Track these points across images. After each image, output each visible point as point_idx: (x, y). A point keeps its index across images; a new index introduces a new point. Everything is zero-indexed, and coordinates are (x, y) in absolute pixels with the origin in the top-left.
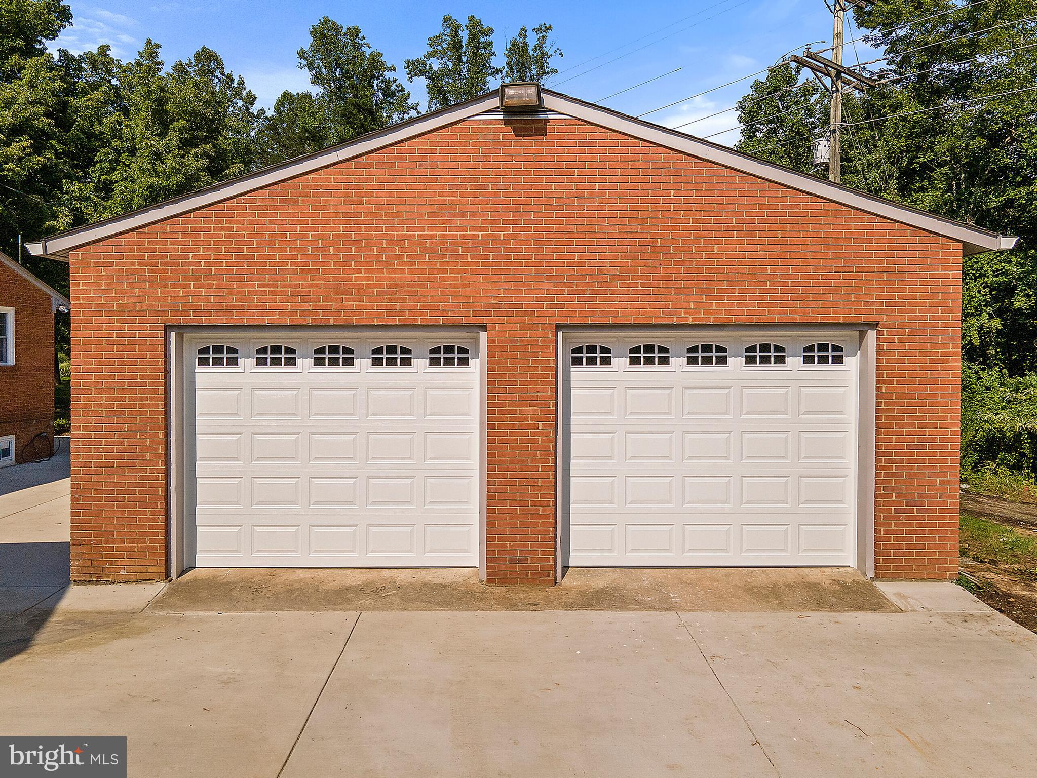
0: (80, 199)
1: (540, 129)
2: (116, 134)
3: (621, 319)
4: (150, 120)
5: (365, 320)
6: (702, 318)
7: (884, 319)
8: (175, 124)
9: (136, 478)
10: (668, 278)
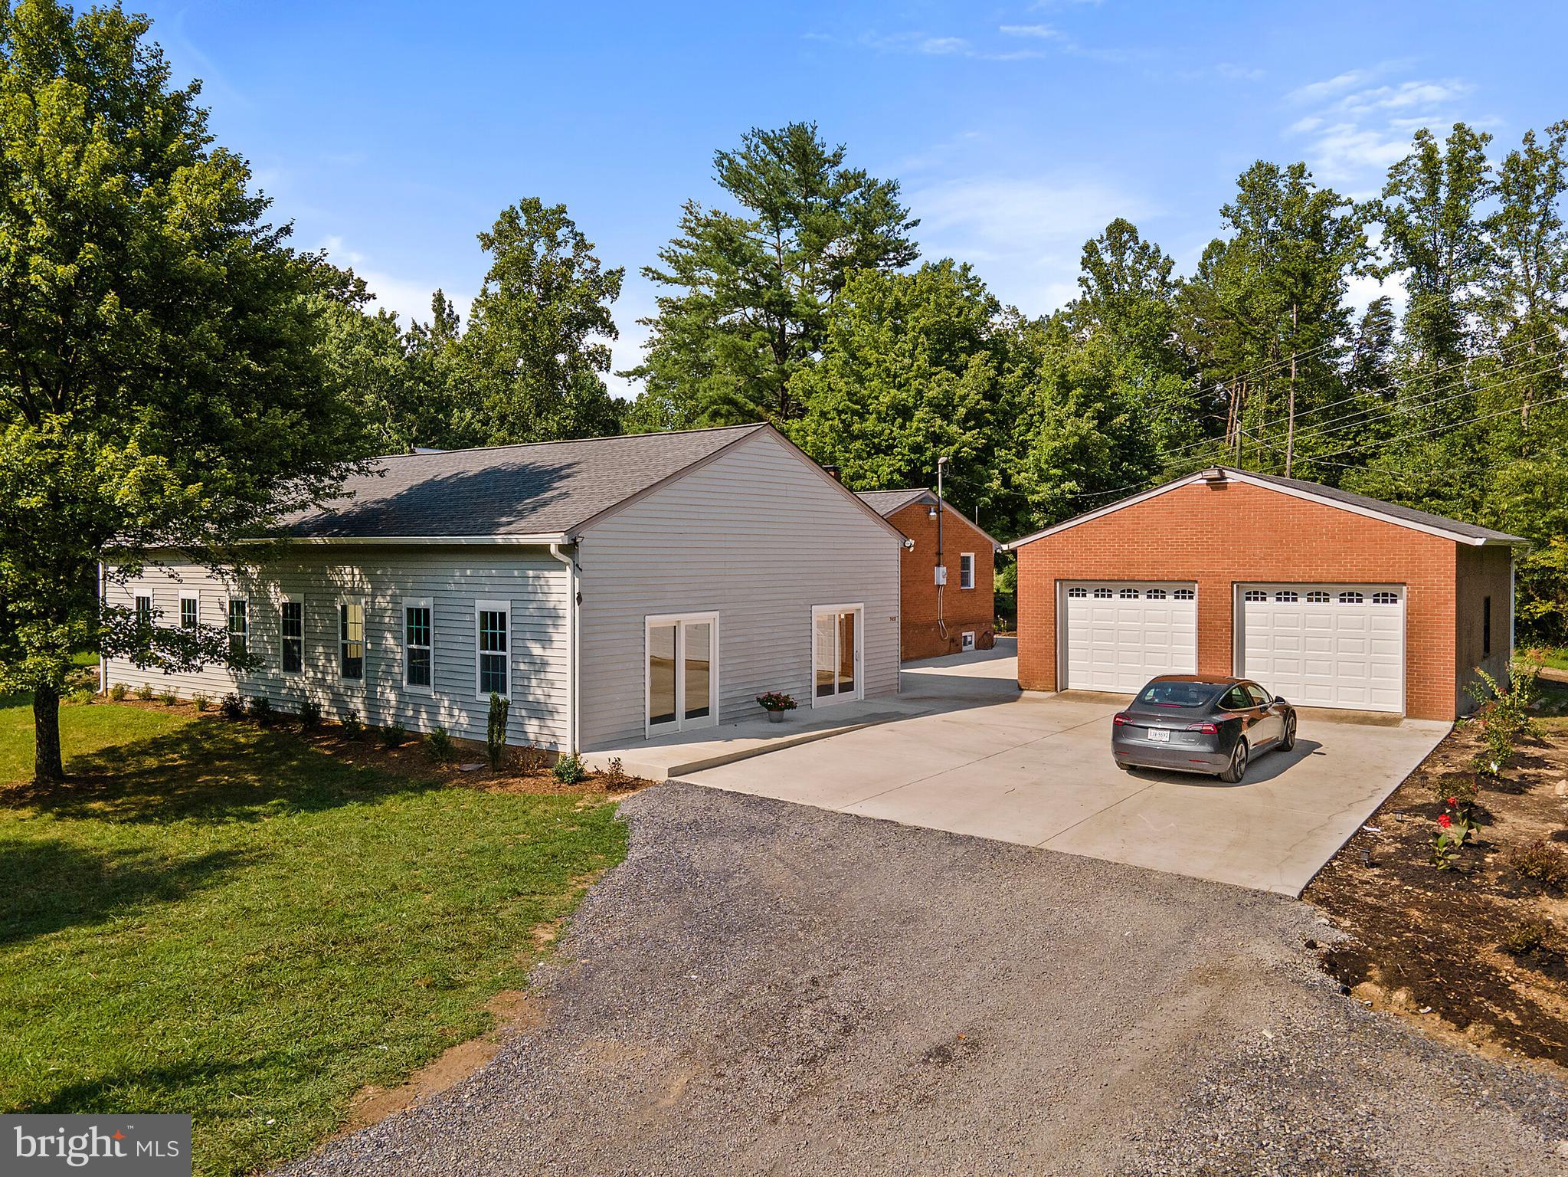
0: (1005, 462)
1: (1224, 487)
2: (1031, 403)
3: (1264, 579)
4: (1055, 393)
5: (1140, 578)
6: (1307, 579)
7: (1409, 581)
8: (1074, 392)
9: (1043, 646)
10: (1288, 559)
